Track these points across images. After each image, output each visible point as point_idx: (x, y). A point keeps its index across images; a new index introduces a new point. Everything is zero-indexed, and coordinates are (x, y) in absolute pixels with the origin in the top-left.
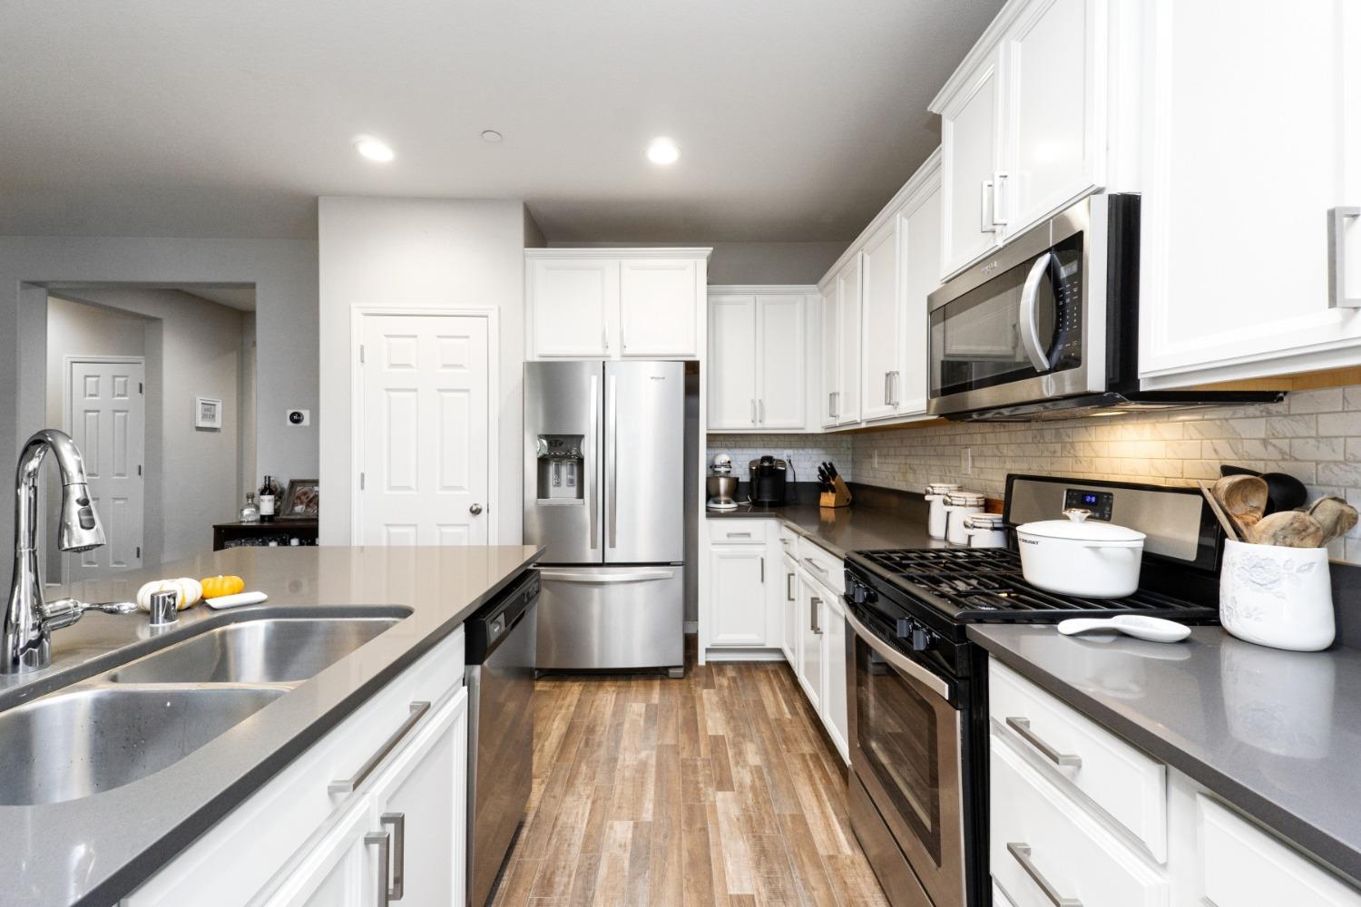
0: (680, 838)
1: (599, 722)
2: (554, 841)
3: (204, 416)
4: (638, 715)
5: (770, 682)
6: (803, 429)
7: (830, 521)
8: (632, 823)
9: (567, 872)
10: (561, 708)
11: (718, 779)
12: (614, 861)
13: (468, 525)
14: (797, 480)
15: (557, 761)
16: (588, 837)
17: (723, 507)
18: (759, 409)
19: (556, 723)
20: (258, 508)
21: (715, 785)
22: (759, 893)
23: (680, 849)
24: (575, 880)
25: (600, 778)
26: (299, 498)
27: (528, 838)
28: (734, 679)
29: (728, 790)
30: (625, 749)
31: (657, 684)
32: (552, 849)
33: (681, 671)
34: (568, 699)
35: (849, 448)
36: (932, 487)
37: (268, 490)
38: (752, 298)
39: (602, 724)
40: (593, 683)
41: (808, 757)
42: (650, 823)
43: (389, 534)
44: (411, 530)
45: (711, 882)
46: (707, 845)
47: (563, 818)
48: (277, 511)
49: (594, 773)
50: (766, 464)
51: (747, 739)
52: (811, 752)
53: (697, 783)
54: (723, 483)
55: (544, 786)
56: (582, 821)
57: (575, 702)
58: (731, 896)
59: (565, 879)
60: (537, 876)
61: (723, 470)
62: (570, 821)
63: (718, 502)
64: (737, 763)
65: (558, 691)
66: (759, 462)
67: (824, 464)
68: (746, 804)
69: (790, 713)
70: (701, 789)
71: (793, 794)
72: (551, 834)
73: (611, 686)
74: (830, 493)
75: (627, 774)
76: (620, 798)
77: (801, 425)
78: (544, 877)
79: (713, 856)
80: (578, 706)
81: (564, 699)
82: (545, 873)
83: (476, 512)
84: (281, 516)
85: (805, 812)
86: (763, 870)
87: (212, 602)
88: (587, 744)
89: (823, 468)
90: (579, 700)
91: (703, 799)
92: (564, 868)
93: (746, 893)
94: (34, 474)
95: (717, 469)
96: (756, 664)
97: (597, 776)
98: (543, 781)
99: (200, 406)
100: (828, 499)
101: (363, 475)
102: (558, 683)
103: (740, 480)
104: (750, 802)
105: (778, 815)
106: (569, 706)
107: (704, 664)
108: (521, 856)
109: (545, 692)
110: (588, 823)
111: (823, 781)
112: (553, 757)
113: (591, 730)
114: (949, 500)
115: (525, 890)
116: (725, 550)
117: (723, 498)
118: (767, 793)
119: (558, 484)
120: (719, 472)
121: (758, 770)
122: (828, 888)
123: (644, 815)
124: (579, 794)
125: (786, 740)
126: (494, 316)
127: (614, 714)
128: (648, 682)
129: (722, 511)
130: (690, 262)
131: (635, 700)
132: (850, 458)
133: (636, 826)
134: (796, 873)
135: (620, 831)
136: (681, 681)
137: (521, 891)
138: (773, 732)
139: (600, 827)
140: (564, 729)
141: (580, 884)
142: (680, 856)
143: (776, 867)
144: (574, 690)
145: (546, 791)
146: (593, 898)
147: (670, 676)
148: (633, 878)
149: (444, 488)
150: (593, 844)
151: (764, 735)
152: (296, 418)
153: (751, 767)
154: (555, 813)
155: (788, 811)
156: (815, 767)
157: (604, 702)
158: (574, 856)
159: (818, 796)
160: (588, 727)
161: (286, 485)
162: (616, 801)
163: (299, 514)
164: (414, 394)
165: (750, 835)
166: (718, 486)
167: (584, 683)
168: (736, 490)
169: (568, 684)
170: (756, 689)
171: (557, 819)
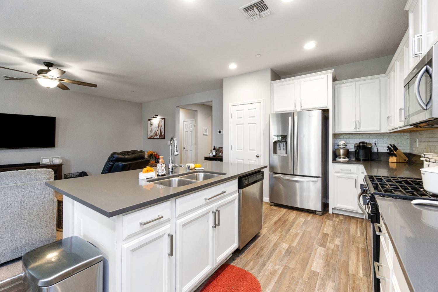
0: (302, 253)
1: (288, 220)
2: (266, 242)
3: (205, 132)
4: (301, 221)
5: (357, 224)
6: (379, 131)
7: (394, 168)
8: (289, 245)
9: (267, 249)
10: (278, 214)
11: (321, 243)
12: (280, 251)
13: (256, 160)
14: (378, 151)
15: (273, 226)
16: (275, 244)
17: (342, 160)
18: (358, 124)
19: (276, 217)
20: (212, 153)
21: (319, 244)
22: (321, 273)
23: (300, 255)
24: (269, 251)
25: (283, 233)
26: (220, 151)
27: (260, 239)
28: (342, 220)
29: (323, 247)
30: (293, 228)
31: (311, 215)
32: (265, 243)
33: (321, 213)
34: (281, 212)
35: (408, 139)
36: (424, 155)
37: (214, 149)
38: (354, 83)
39: (289, 221)
40: (290, 210)
41: (360, 248)
42: (294, 247)
43: (237, 161)
44: (242, 161)
45: (307, 265)
46: (310, 257)
47: (270, 238)
48: (216, 154)
49: (282, 231)
50: (361, 145)
51: (338, 237)
52: (363, 247)
53: (313, 243)
54: (342, 151)
55: (267, 230)
56: (275, 240)
57: (283, 214)
58: (311, 270)
59: (266, 250)
60: (260, 247)
61: (342, 146)
62: (272, 239)
63: (340, 158)
64: (330, 242)
65: (279, 210)
66: (358, 144)
67: (391, 145)
68: (328, 253)
69: (360, 235)
70: (314, 244)
71: (348, 256)
72: (266, 240)
73: (296, 212)
74: (394, 157)
75: (292, 234)
76: (287, 239)
77: (378, 130)
78: (261, 248)
79: (310, 260)
80: (283, 215)
81: (280, 212)
82: (262, 247)
83: (258, 157)
84: (217, 156)
85: (350, 261)
86: (326, 268)
87: (196, 169)
88: (282, 224)
89: (390, 146)
90: (284, 214)
91: (313, 247)
92: (267, 248)
93: (317, 271)
94: (172, 143)
95: (339, 146)
96: (353, 217)
97: (283, 232)
98: (267, 229)
99: (204, 129)
100: (393, 159)
101: (232, 146)
102: (279, 208)
103: (349, 151)
104: (330, 253)
105: (339, 259)
106: (281, 214)
107: (331, 213)
108: (257, 242)
109: (275, 209)
110: (276, 241)
111: (363, 256)
112: (272, 225)
113: (285, 221)
114: (428, 160)
115: (256, 248)
116: (340, 175)
117: (342, 157)
118: (338, 252)
119: (280, 150)
120: (340, 147)
121: (338, 246)
122: (347, 281)
123: (293, 245)
124: (276, 234)
125: (353, 242)
126: (262, 102)
127: (293, 220)
128: (308, 214)
129: (342, 161)
130: (325, 76)
131: (302, 217)
132: (409, 142)
133: (289, 246)
134: (337, 274)
135: (285, 246)
136: (320, 216)
137: (255, 248)
138: (349, 238)
139: (279, 243)
140: (277, 219)
141: (270, 252)
142: (300, 256)
143: (331, 270)
144: (284, 211)
145: (267, 231)
146: (272, 256)
147: (317, 214)
148: (284, 256)
149: (250, 150)
150: (276, 246)
151: (345, 238)
152: (220, 132)
153: (335, 244)
154: (268, 236)
155: (343, 258)
156: (361, 251)
157: (291, 216)
158: (270, 247)
159: (358, 260)
160: (284, 221)
161: (218, 148)
162: (286, 239)
163: (220, 155)
164: (243, 125)
165: (325, 260)
166: (340, 152)
167: (287, 210)
168: (348, 154)
169: (282, 209)
170: (350, 224)
171: (269, 238)
